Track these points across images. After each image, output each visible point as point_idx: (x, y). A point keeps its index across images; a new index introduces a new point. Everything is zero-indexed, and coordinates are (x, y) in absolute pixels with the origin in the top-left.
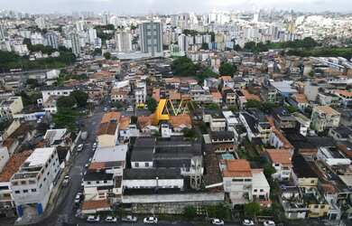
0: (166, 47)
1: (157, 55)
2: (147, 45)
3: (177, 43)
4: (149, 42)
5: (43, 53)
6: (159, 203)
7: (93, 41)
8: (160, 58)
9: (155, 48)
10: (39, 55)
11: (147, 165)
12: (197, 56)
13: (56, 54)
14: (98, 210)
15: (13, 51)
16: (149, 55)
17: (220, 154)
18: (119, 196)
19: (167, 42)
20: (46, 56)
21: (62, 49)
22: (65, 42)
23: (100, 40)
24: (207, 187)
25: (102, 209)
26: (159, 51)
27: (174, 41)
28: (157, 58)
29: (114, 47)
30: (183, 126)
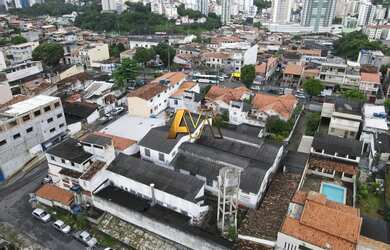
0: (337, 21)
1: (322, 30)
2: (310, 16)
3: (357, 16)
4: (315, 11)
5: (190, 18)
6: (145, 231)
7: (247, 9)
8: (325, 34)
9: (322, 20)
10: (185, 20)
11: (162, 158)
12: (380, 31)
13: (202, 20)
14: (56, 203)
15: (164, 14)
16: (311, 29)
17: (321, 178)
18: (88, 193)
19: (342, 14)
20: (192, 21)
21: (212, 15)
22: (216, 8)
23: (256, 8)
24: (240, 236)
25: (60, 205)
26: (325, 25)
27: (353, 14)
28: (321, 34)
29: (268, 16)
30: (271, 112)
